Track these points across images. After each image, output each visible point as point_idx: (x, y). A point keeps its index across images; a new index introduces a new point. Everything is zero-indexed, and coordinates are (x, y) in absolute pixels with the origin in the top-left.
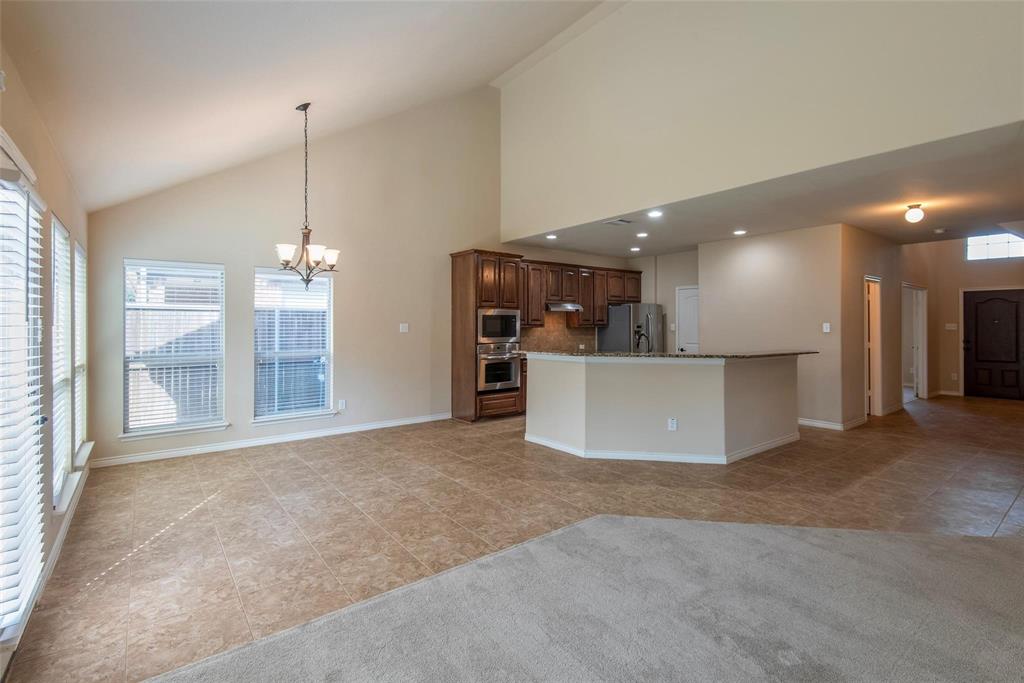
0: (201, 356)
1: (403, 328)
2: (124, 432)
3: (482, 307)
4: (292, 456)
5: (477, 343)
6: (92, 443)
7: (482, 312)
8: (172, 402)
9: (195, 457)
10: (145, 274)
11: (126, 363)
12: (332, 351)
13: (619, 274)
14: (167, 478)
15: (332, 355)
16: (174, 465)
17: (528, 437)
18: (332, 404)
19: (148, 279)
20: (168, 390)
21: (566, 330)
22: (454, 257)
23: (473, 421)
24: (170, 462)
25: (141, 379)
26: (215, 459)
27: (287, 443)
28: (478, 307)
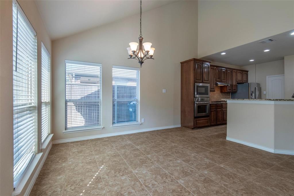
0: (93, 100)
1: (164, 91)
2: (65, 130)
3: (196, 82)
4: (129, 142)
5: (194, 97)
6: (53, 134)
7: (197, 84)
8: (83, 118)
9: (92, 140)
10: (74, 75)
11: (66, 102)
12: (139, 99)
13: (240, 72)
14: (81, 152)
15: (139, 101)
16: (83, 144)
17: (228, 139)
18: (139, 120)
19: (75, 77)
20: (81, 113)
21: (220, 93)
22: (181, 63)
23: (192, 129)
24: (83, 143)
25: (73, 109)
26: (99, 142)
27: (125, 135)
28: (195, 82)
